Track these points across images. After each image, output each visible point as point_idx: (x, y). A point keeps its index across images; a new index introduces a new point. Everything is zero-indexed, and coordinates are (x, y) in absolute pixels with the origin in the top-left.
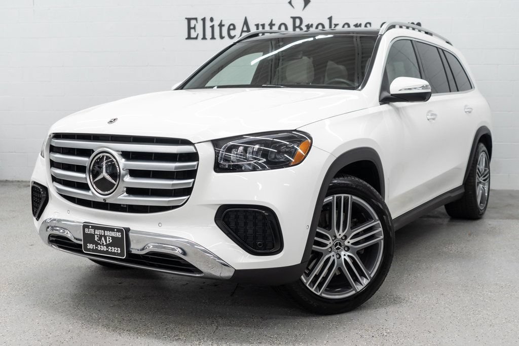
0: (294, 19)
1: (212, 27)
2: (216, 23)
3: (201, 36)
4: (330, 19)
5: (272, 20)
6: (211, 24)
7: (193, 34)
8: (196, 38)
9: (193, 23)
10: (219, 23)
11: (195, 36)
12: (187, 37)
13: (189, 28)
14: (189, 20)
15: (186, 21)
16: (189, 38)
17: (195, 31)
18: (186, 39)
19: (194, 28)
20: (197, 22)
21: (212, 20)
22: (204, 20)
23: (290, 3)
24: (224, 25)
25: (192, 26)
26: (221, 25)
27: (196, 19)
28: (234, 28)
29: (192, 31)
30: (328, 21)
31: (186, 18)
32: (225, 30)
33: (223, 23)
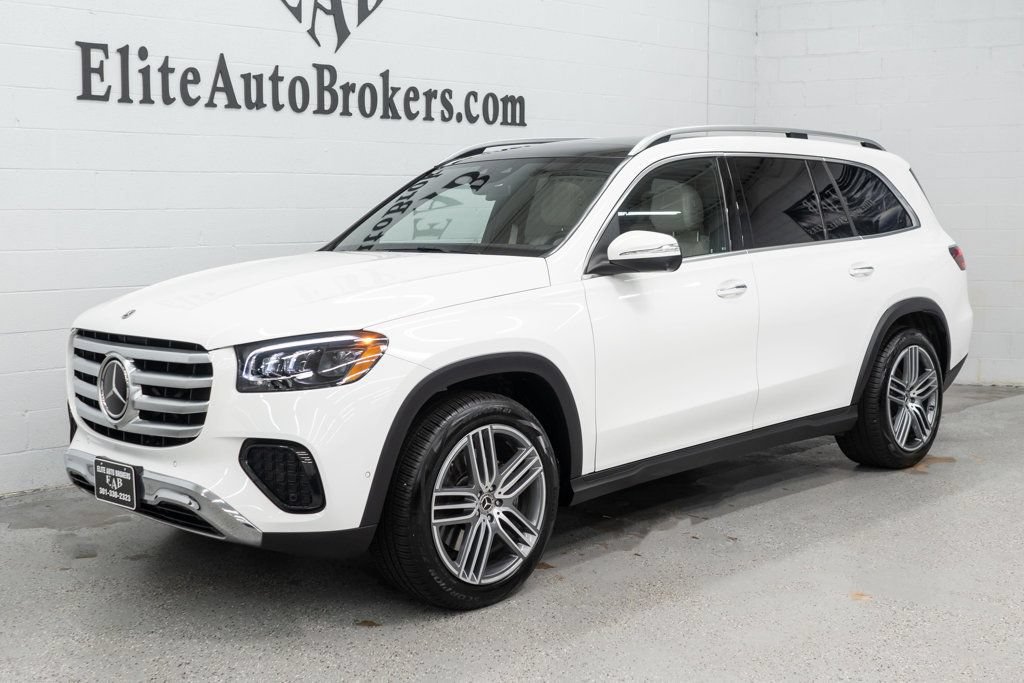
0: (320, 69)
1: (145, 72)
2: (154, 62)
3: (116, 94)
4: (385, 76)
5: (277, 67)
6: (143, 65)
7: (97, 88)
8: (105, 98)
9: (96, 57)
10: (160, 64)
11: (102, 94)
12: (80, 93)
13: (87, 71)
14: (86, 48)
15: (78, 52)
16: (87, 95)
17: (102, 80)
18: (79, 98)
19: (100, 71)
20: (107, 57)
21: (143, 53)
22: (124, 52)
23: (311, 32)
24: (172, 70)
25: (95, 64)
26: (166, 70)
27: (104, 48)
28: (197, 80)
29: (95, 78)
30: (381, 80)
31: (78, 43)
32: (174, 81)
33: (170, 65)
